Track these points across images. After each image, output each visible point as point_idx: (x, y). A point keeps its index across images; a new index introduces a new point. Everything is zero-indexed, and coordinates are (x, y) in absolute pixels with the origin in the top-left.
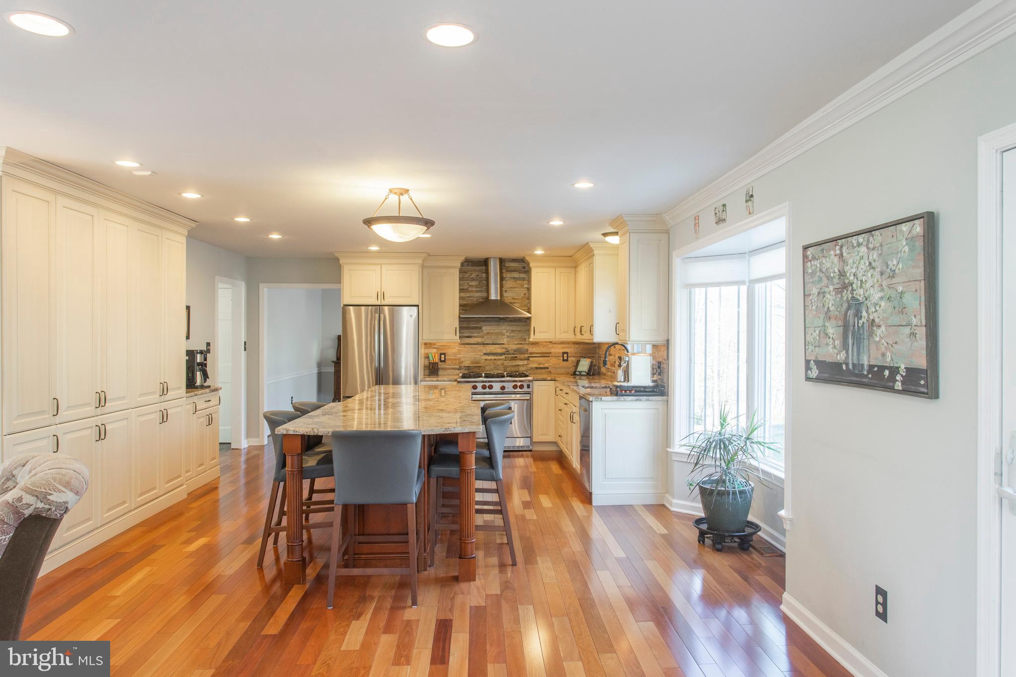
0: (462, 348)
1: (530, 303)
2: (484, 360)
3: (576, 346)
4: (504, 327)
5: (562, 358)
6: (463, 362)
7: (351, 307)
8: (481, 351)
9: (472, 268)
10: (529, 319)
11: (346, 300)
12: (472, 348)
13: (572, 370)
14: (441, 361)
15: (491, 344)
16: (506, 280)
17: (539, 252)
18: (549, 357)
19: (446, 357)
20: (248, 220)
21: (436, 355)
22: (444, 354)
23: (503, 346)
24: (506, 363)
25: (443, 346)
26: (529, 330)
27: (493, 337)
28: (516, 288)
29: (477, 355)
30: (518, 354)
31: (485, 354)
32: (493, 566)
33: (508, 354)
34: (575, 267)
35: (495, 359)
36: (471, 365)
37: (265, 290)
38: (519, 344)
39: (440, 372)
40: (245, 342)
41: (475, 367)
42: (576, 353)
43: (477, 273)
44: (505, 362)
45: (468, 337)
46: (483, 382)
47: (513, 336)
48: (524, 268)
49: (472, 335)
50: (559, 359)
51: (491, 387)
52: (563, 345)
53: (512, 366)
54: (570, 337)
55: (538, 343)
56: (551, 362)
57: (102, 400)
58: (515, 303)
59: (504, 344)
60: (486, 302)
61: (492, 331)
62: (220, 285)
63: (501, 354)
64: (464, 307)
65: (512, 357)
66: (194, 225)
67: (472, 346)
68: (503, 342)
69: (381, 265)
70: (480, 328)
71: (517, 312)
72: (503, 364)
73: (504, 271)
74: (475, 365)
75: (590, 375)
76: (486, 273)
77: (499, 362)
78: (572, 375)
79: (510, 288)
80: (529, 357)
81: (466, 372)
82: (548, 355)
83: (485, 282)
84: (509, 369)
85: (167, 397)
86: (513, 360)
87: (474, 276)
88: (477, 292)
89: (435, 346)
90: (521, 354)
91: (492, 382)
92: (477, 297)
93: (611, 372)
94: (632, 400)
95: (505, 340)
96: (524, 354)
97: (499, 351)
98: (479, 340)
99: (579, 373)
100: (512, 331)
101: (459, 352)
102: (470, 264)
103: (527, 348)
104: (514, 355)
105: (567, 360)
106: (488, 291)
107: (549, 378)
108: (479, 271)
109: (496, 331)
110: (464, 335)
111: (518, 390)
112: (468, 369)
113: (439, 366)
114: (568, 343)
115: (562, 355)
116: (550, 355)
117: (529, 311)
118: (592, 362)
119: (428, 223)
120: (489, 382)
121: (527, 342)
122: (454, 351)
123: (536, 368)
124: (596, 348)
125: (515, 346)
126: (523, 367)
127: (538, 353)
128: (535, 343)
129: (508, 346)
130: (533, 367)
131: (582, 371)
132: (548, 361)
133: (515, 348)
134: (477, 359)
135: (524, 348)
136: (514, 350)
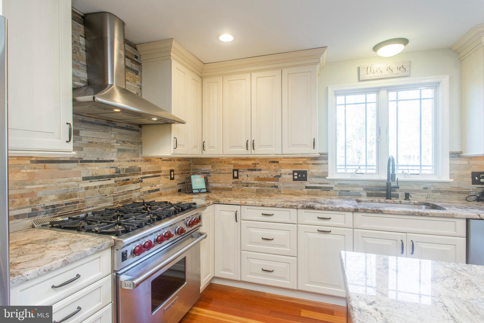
2: (83, 190)
4: (113, 136)
5: (169, 176)
6: (40, 198)
8: (78, 174)
15: (96, 161)
18: (160, 176)
23: (112, 164)
24: (118, 190)
27: (98, 150)
29: (71, 181)
30: (130, 175)
31: (85, 179)
33: (119, 177)
35: (101, 186)
36: (60, 202)
38: (132, 160)
41: (66, 204)
44: (115, 189)
50: (168, 178)
53: (124, 193)
55: (150, 160)
56: (161, 182)
59: (113, 161)
61: (95, 140)
63: (110, 177)
65: (123, 180)
67: (61, 165)
68: (112, 159)
72: (112, 192)
74: (67, 201)
75: (210, 192)
80: (142, 178)
82: (159, 174)
86: (123, 184)
90: (134, 174)
93: (257, 186)
95: (115, 155)
96: (137, 174)
97: (107, 172)
99: (196, 191)
100: (123, 142)
103: (140, 166)
105: (173, 178)
109: (103, 140)
112: (53, 212)
115: (169, 173)
116: (161, 174)
118: (205, 178)
121: (140, 158)
123: (149, 191)
124: (191, 164)
125: (127, 163)
126: (136, 192)
127: (150, 173)
128: (148, 160)
129: (118, 163)
130: (146, 191)
131: (201, 188)
132: (159, 181)
133: (128, 167)
134: (71, 189)
135: (137, 167)
136: (126, 169)
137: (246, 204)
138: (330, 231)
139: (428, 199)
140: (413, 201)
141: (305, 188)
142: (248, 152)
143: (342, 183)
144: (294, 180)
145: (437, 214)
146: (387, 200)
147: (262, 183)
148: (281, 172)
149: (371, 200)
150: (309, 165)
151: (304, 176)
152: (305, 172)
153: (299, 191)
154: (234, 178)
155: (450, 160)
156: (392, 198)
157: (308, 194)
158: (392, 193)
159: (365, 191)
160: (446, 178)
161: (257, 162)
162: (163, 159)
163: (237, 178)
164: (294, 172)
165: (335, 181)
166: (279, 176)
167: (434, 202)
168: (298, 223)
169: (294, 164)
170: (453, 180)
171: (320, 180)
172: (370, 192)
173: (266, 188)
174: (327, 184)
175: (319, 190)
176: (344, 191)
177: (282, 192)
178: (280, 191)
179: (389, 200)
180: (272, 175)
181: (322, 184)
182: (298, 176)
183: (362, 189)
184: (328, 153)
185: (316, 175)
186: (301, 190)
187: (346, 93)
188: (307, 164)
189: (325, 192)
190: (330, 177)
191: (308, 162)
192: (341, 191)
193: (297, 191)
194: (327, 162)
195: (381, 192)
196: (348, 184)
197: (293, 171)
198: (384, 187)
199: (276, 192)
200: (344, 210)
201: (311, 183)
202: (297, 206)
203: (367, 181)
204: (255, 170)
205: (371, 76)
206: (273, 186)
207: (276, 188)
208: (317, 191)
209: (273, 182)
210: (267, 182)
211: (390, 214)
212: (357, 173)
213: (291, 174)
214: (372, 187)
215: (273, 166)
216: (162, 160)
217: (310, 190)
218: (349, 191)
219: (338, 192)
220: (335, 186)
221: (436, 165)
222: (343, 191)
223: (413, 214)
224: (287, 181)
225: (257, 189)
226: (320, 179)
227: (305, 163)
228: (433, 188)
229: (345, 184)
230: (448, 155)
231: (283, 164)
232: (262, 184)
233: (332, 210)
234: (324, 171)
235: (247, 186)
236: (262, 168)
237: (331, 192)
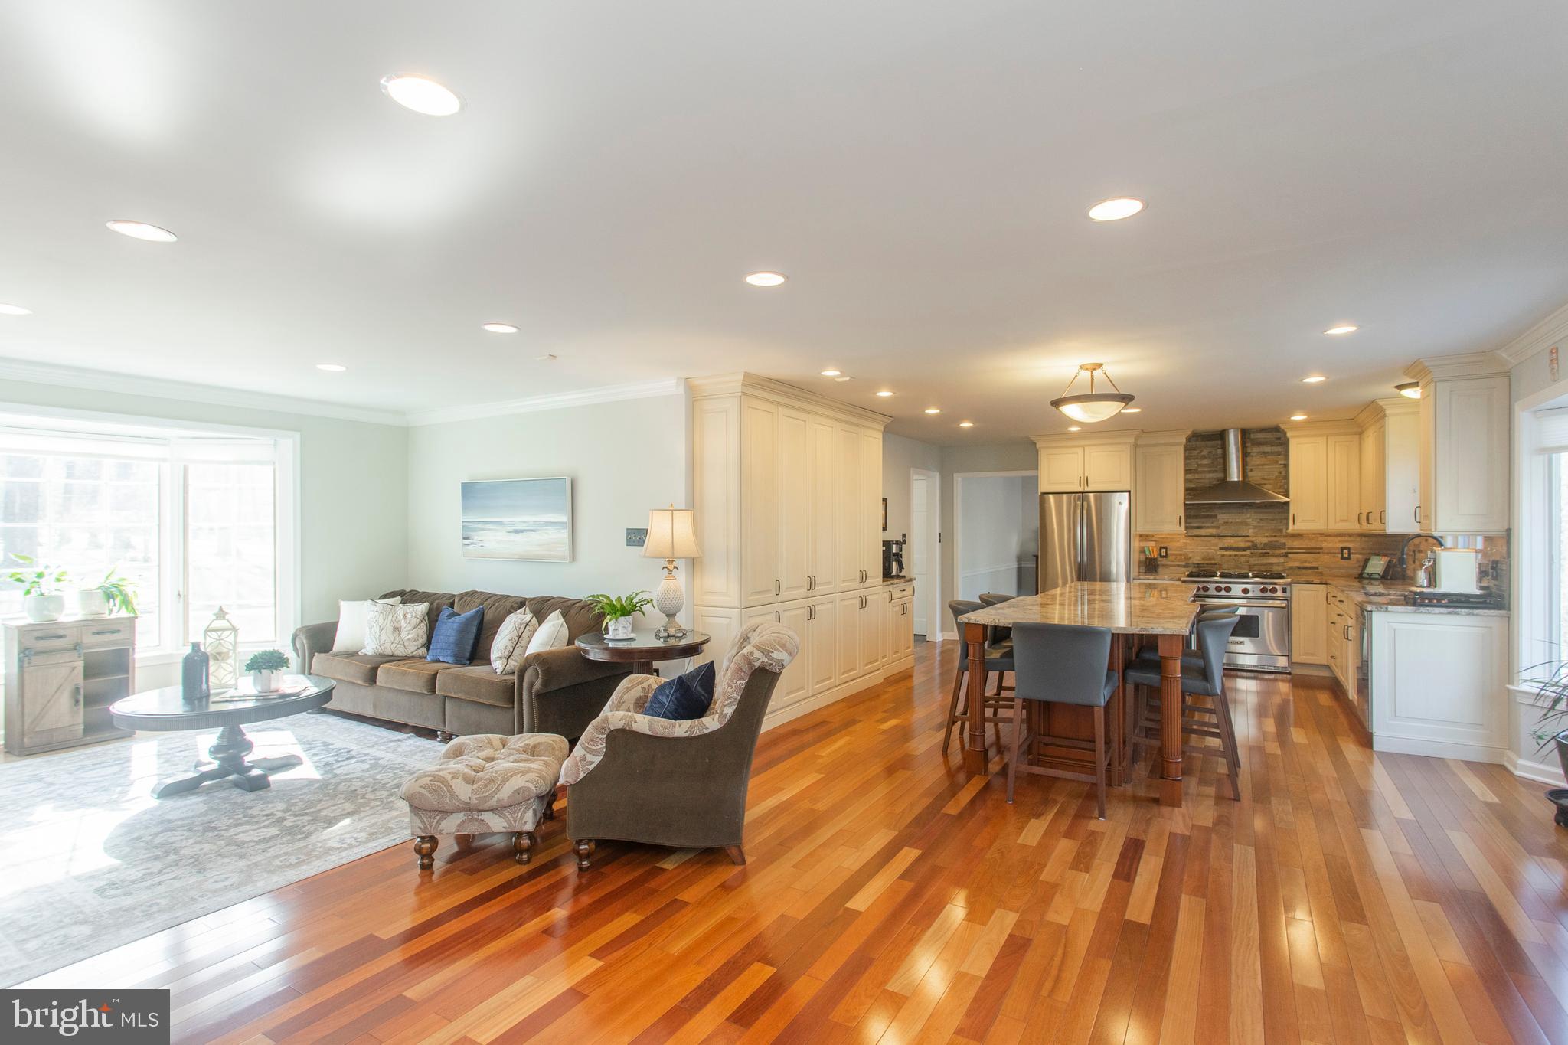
0: (1189, 541)
1: (1287, 483)
2: (1220, 557)
3: (1366, 539)
4: (1249, 516)
5: (1340, 556)
6: (1190, 558)
7: (1051, 496)
8: (1216, 545)
9: (1203, 443)
10: (1287, 504)
11: (1044, 487)
12: (1203, 541)
13: (1358, 571)
14: (1161, 556)
15: (1231, 536)
16: (1252, 456)
17: (1299, 417)
18: (1319, 553)
19: (1168, 552)
20: (938, 411)
21: (1155, 550)
22: (1166, 548)
23: (1248, 539)
25: (1163, 538)
26: (1287, 519)
27: (1233, 527)
28: (1267, 465)
29: (1211, 549)
30: (1271, 549)
31: (1221, 549)
32: (1208, 796)
33: (1255, 549)
34: (1361, 434)
35: (1235, 556)
36: (1202, 562)
37: (958, 479)
38: (1272, 536)
39: (1160, 570)
40: (940, 534)
41: (1208, 564)
42: (1363, 549)
43: (1209, 449)
44: (1251, 559)
45: (1198, 528)
46: (1217, 582)
47: (1262, 526)
48: (1279, 439)
49: (1203, 525)
50: (1334, 557)
51: (1228, 589)
52: (1339, 538)
53: (1261, 564)
54: (1353, 527)
56: (1322, 561)
57: (812, 584)
58: (1265, 484)
59: (1248, 536)
60: (1223, 485)
61: (1231, 520)
62: (916, 477)
63: (1245, 549)
64: (1190, 491)
65: (1262, 553)
66: (888, 420)
67: (1203, 538)
68: (1247, 534)
69: (1084, 446)
70: (1215, 516)
71: (1265, 495)
72: (1247, 562)
73: (1248, 445)
74: (1207, 562)
75: (1387, 579)
76: (1222, 448)
77: (1243, 559)
78: (1355, 578)
79: (1258, 465)
81: (1194, 570)
82: (1317, 551)
83: (1221, 460)
84: (1256, 568)
85: (865, 585)
86: (1263, 556)
87: (1205, 453)
88: (1210, 472)
89: (1153, 539)
90: (1275, 549)
91: (1230, 583)
92: (1209, 479)
94: (1441, 613)
95: (1251, 531)
96: (1280, 548)
97: (1242, 545)
98: (1214, 531)
99: (1368, 576)
100: (1261, 519)
101: (1185, 546)
102: (1200, 438)
103: (1284, 541)
104: (1266, 550)
105: (1349, 558)
106: (1225, 469)
107: (1318, 581)
108: (1212, 447)
110: (1192, 525)
111: (1269, 594)
112: (1198, 567)
113: (1159, 563)
114: (1350, 535)
115: (1340, 551)
116: (1320, 551)
117: (1287, 495)
118: (1390, 561)
119: (1126, 399)
120: (1226, 583)
121: (1284, 534)
122: (1178, 544)
123: (1299, 568)
125: (1266, 539)
127: (1301, 548)
128: (1295, 535)
129: (1254, 539)
130: (1293, 567)
133: (1266, 541)
134: (1210, 555)
135: (1280, 542)
136: (1265, 544)
162: (1326, 534)
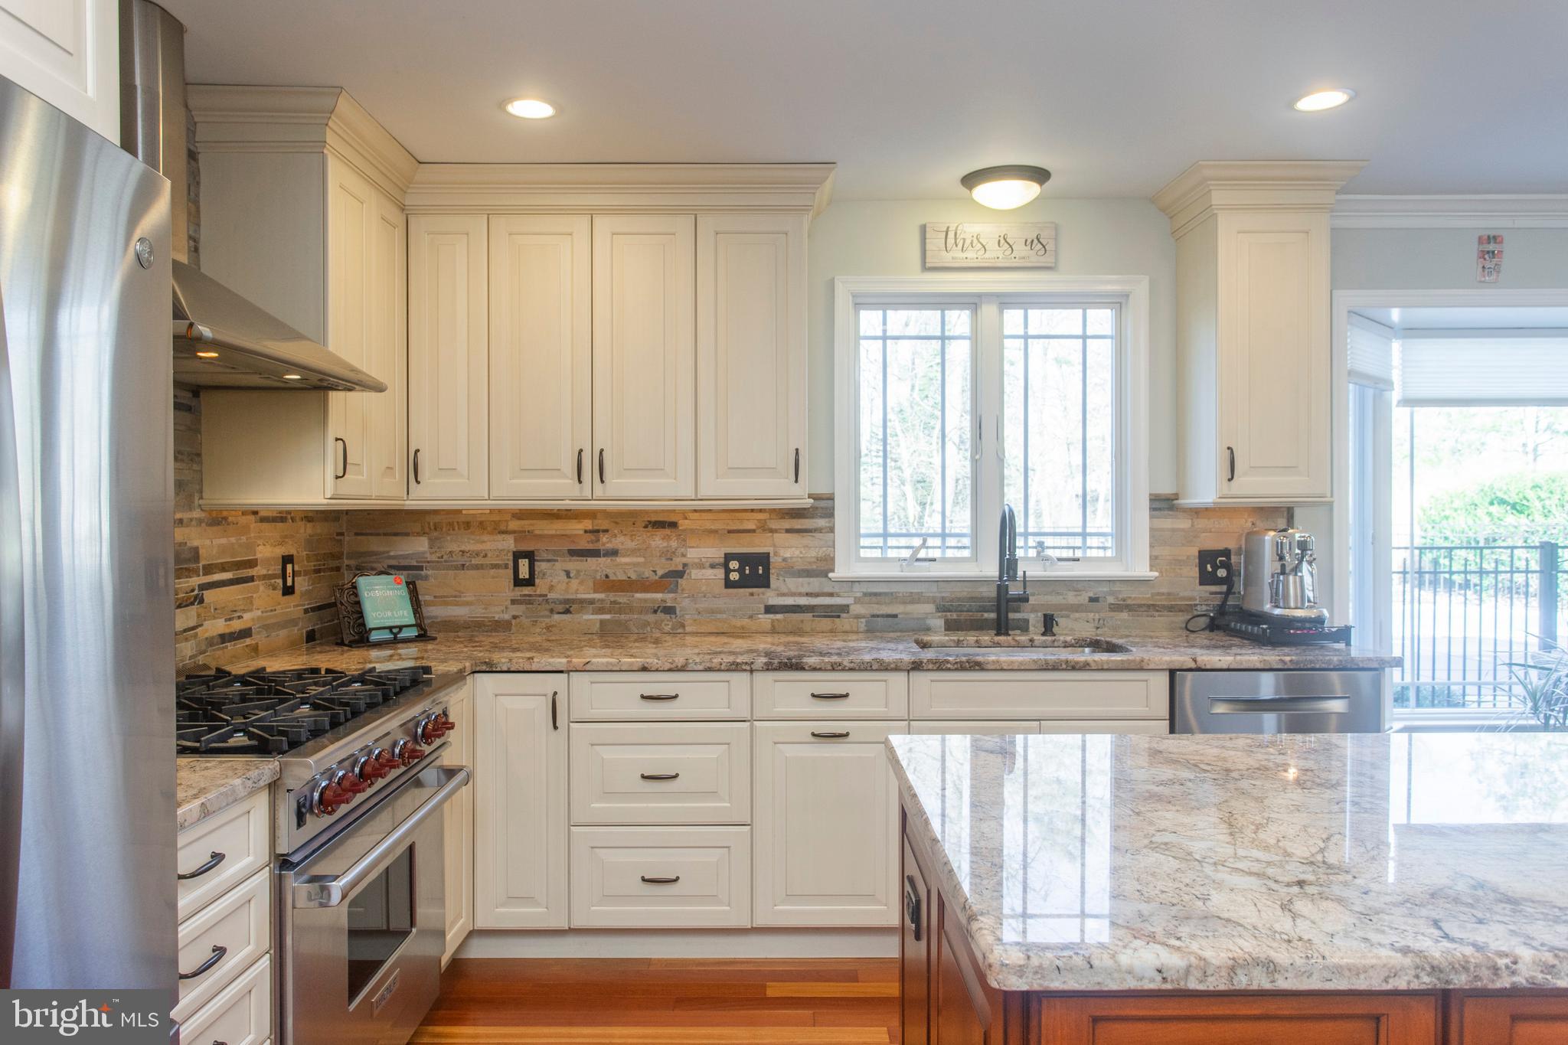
5: (280, 581)
18: (251, 579)
52: (284, 528)
55: (225, 519)
56: (256, 605)
80: (202, 587)
82: (250, 572)
93: (601, 611)
96: (189, 573)
103: (196, 543)
105: (293, 589)
115: (277, 569)
116: (254, 573)
121: (197, 514)
124: (342, 534)
126: (187, 640)
127: (223, 568)
128: (218, 520)
130: (213, 638)
131: (399, 624)
132: (250, 600)
135: (188, 544)
137: (588, 667)
138: (847, 735)
139: (1099, 631)
140: (1062, 638)
141: (763, 610)
142: (581, 490)
143: (876, 592)
144: (729, 584)
145: (1108, 662)
146: (997, 639)
147: (622, 598)
148: (684, 560)
149: (956, 638)
150: (776, 535)
151: (760, 572)
152: (764, 559)
153: (746, 621)
154: (518, 582)
155: (1151, 517)
156: (1010, 632)
157: (774, 631)
158: (1011, 616)
159: (940, 614)
160: (1142, 569)
161: (603, 524)
162: (262, 514)
163: (530, 582)
164: (728, 557)
165: (857, 584)
166: (680, 574)
167: (1113, 636)
168: (755, 718)
169: (729, 532)
170: (1156, 574)
171: (809, 583)
172: (955, 616)
173: (636, 616)
174: (831, 595)
175: (808, 616)
176: (882, 616)
177: (688, 629)
178: (683, 626)
179: (1002, 638)
180: (655, 571)
181: (817, 595)
182: (741, 570)
183: (930, 608)
184: (833, 494)
185: (799, 566)
186: (751, 617)
187: (886, 302)
188: (772, 531)
189: (825, 623)
190: (840, 572)
191: (773, 525)
192: (873, 616)
193: (738, 623)
194: (831, 525)
195: (982, 615)
196: (892, 593)
197: (725, 554)
198: (989, 600)
199: (667, 629)
200: (884, 667)
201: (783, 595)
202: (752, 663)
203: (947, 581)
204: (595, 553)
205: (956, 256)
206: (659, 607)
207: (668, 616)
208: (802, 621)
209: (659, 596)
210: (638, 595)
211: (1002, 670)
212: (918, 560)
213: (717, 564)
214: (959, 599)
215: (658, 541)
216: (258, 517)
217: (779, 616)
218: (895, 616)
219: (863, 620)
220: (855, 603)
221: (1120, 533)
222: (878, 616)
223: (1055, 667)
224: (704, 588)
225: (602, 622)
226: (812, 579)
227: (764, 528)
228: (1111, 600)
229: (886, 594)
230: (1145, 504)
231: (692, 531)
232: (620, 603)
233: (851, 669)
234: (821, 553)
235: (567, 611)
236: (620, 547)
237: (844, 623)
